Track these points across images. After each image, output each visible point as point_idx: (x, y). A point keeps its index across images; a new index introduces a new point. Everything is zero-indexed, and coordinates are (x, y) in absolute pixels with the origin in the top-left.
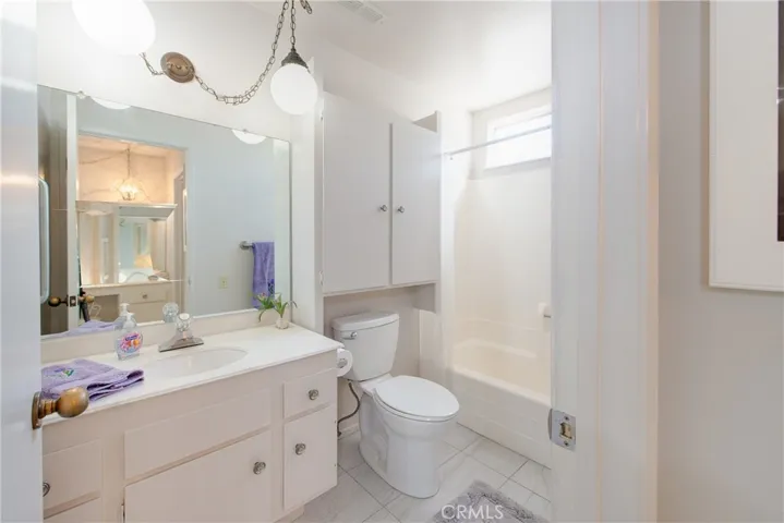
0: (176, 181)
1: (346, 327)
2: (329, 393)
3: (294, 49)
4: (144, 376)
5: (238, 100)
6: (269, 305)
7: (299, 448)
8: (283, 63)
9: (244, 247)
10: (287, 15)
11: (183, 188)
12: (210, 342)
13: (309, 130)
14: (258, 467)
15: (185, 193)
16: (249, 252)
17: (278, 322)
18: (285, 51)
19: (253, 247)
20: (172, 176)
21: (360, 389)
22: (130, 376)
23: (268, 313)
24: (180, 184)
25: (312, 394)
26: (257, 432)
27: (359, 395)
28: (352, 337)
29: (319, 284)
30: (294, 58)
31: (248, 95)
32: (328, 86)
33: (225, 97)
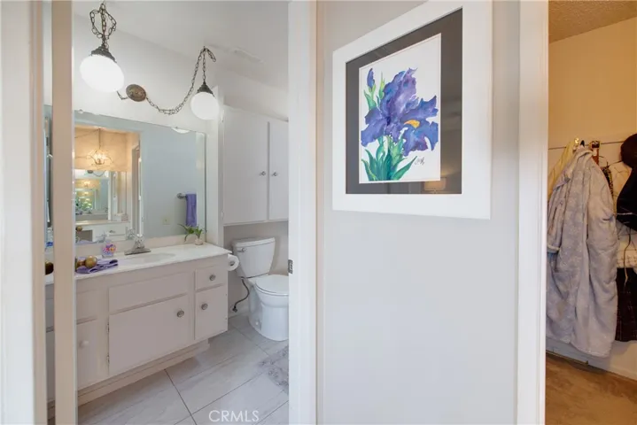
0: (134, 151)
1: (239, 245)
2: (223, 278)
3: (204, 83)
4: (118, 263)
5: (171, 112)
6: (191, 231)
7: (204, 306)
8: (199, 91)
9: (180, 197)
10: (201, 63)
11: (138, 157)
12: (154, 251)
13: (215, 128)
14: (180, 314)
15: (140, 160)
16: (184, 200)
17: (197, 240)
18: (199, 85)
19: (186, 197)
20: (131, 147)
21: (248, 282)
22: (111, 262)
23: (190, 236)
24: (136, 154)
25: (212, 277)
26: (181, 295)
27: (248, 287)
28: (242, 251)
29: (221, 219)
30: (205, 88)
31: (177, 110)
32: (228, 101)
33: (164, 110)
